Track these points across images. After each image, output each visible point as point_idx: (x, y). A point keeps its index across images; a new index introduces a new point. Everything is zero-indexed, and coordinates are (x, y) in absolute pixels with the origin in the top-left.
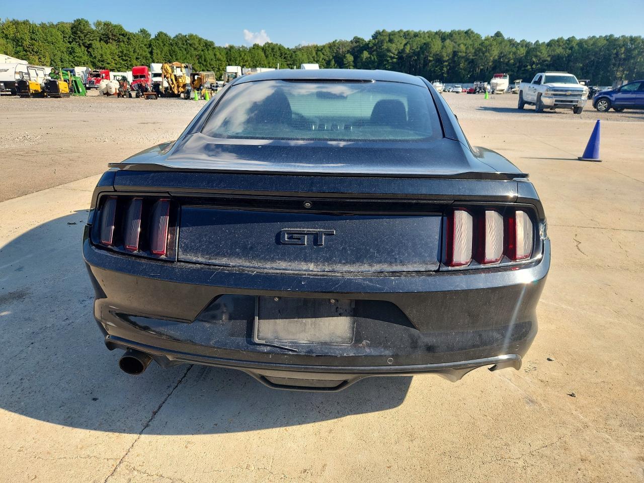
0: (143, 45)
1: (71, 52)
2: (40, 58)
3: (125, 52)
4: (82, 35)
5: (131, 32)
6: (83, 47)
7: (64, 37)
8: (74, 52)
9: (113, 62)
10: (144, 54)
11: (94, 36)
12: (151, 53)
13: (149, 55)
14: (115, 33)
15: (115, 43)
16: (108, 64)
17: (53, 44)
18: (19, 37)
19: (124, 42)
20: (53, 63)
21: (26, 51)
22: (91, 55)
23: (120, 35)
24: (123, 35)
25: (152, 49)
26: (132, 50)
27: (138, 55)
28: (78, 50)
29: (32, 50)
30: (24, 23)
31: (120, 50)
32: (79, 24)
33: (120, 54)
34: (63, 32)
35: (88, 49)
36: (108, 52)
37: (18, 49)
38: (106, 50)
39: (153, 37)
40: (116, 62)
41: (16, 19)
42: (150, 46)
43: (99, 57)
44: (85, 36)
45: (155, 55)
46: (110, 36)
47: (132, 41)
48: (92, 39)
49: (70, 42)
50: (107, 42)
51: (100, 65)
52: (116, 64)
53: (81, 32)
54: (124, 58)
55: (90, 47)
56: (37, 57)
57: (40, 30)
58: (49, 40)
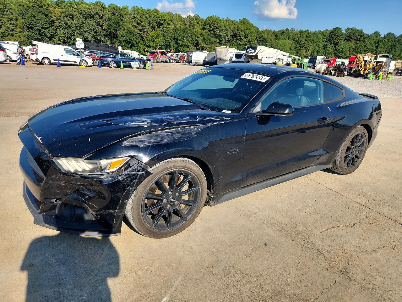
0: (373, 42)
1: (325, 47)
2: (306, 51)
3: (359, 46)
4: (335, 37)
5: (367, 34)
6: (333, 44)
7: (324, 39)
8: (326, 47)
9: (349, 53)
10: (372, 47)
11: (342, 37)
12: (377, 47)
13: (375, 49)
14: (356, 35)
15: (353, 41)
16: (345, 54)
17: (316, 43)
18: (300, 39)
19: (360, 40)
20: (312, 54)
21: (300, 47)
22: (336, 49)
23: (359, 36)
24: (361, 36)
25: (378, 45)
26: (363, 46)
27: (367, 48)
28: (329, 46)
29: (304, 47)
30: (305, 32)
31: (356, 45)
32: (335, 30)
33: (355, 48)
34: (324, 36)
35: (336, 45)
36: (347, 47)
37: (297, 46)
38: (346, 46)
39: (382, 36)
40: (350, 53)
41: (302, 30)
42: (378, 42)
43: (340, 50)
44: (336, 37)
45: (379, 48)
46: (352, 37)
47: (366, 40)
48: (340, 39)
49: (326, 42)
50: (348, 41)
51: (339, 55)
52: (350, 54)
53: (335, 35)
54: (356, 50)
55: (337, 44)
56: (305, 50)
57: (312, 35)
58: (315, 40)
